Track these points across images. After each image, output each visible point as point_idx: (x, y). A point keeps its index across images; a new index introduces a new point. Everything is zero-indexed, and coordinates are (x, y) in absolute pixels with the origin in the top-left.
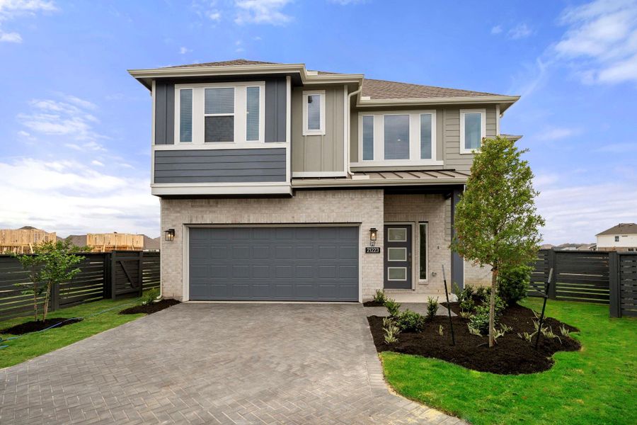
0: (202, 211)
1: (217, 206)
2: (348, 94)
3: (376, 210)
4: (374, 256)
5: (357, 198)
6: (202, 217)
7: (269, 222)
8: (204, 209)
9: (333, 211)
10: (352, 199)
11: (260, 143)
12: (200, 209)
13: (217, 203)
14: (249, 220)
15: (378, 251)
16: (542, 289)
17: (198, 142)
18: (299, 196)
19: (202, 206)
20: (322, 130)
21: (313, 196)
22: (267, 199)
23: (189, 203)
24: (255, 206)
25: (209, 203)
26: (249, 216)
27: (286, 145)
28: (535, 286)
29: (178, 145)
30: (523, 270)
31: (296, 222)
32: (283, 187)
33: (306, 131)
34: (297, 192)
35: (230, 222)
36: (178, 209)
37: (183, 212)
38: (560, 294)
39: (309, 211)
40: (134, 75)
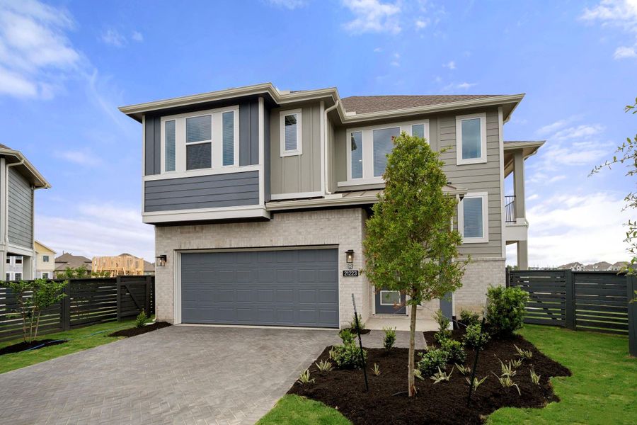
0: (189, 237)
1: (202, 232)
2: (325, 109)
3: (353, 230)
4: (352, 279)
5: (333, 218)
6: (190, 243)
7: (249, 246)
8: (192, 235)
9: (310, 233)
10: (329, 220)
11: (236, 168)
12: (188, 235)
13: (202, 229)
14: (231, 245)
15: (356, 274)
16: (559, 317)
17: (181, 170)
18: (277, 219)
19: (189, 232)
20: (299, 150)
21: (291, 218)
22: (246, 223)
23: (178, 229)
24: (236, 230)
25: (195, 228)
26: (231, 241)
27: (260, 167)
28: (550, 314)
29: (164, 175)
30: (516, 296)
31: (274, 245)
32: (258, 210)
33: (284, 153)
34: (275, 214)
35: (214, 247)
36: (169, 236)
37: (173, 238)
38: (582, 323)
39: (286, 233)
40: (124, 112)
